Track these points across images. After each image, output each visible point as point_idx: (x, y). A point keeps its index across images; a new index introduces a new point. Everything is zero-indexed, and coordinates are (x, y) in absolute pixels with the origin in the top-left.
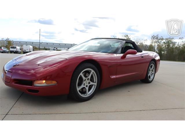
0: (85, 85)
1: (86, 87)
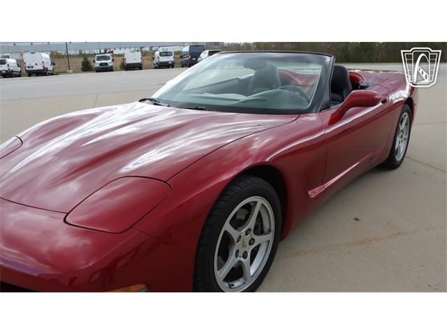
0: (241, 254)
1: (242, 259)
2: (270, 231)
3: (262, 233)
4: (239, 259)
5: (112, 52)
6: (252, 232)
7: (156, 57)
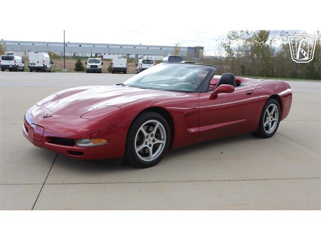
1: (149, 147)
2: (164, 140)
3: (160, 139)
4: (146, 146)
5: (102, 57)
6: (154, 136)
7: (139, 64)
